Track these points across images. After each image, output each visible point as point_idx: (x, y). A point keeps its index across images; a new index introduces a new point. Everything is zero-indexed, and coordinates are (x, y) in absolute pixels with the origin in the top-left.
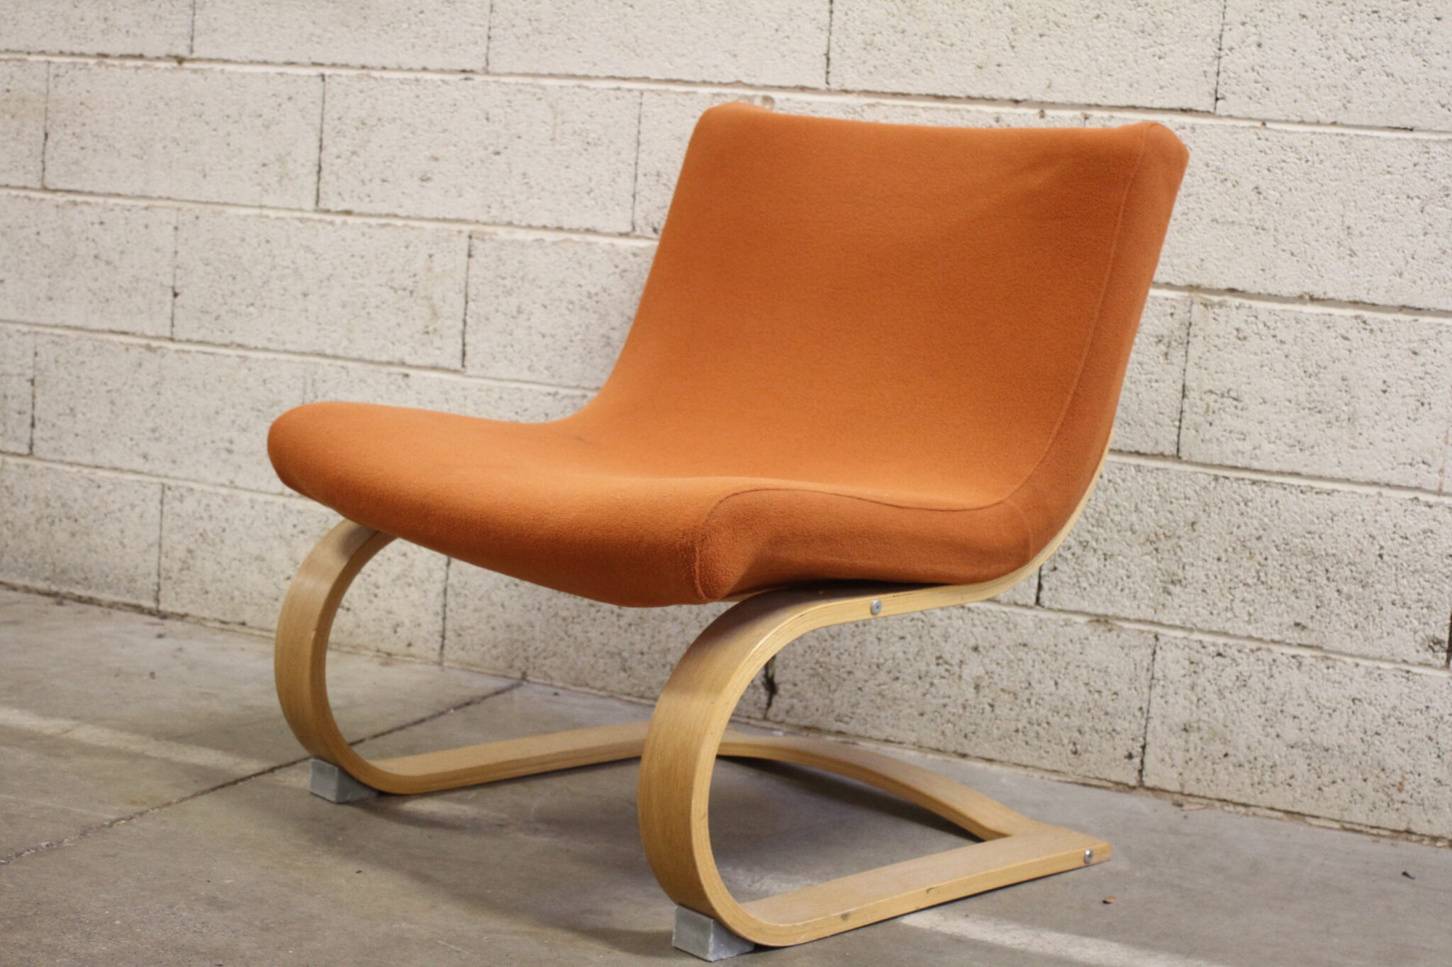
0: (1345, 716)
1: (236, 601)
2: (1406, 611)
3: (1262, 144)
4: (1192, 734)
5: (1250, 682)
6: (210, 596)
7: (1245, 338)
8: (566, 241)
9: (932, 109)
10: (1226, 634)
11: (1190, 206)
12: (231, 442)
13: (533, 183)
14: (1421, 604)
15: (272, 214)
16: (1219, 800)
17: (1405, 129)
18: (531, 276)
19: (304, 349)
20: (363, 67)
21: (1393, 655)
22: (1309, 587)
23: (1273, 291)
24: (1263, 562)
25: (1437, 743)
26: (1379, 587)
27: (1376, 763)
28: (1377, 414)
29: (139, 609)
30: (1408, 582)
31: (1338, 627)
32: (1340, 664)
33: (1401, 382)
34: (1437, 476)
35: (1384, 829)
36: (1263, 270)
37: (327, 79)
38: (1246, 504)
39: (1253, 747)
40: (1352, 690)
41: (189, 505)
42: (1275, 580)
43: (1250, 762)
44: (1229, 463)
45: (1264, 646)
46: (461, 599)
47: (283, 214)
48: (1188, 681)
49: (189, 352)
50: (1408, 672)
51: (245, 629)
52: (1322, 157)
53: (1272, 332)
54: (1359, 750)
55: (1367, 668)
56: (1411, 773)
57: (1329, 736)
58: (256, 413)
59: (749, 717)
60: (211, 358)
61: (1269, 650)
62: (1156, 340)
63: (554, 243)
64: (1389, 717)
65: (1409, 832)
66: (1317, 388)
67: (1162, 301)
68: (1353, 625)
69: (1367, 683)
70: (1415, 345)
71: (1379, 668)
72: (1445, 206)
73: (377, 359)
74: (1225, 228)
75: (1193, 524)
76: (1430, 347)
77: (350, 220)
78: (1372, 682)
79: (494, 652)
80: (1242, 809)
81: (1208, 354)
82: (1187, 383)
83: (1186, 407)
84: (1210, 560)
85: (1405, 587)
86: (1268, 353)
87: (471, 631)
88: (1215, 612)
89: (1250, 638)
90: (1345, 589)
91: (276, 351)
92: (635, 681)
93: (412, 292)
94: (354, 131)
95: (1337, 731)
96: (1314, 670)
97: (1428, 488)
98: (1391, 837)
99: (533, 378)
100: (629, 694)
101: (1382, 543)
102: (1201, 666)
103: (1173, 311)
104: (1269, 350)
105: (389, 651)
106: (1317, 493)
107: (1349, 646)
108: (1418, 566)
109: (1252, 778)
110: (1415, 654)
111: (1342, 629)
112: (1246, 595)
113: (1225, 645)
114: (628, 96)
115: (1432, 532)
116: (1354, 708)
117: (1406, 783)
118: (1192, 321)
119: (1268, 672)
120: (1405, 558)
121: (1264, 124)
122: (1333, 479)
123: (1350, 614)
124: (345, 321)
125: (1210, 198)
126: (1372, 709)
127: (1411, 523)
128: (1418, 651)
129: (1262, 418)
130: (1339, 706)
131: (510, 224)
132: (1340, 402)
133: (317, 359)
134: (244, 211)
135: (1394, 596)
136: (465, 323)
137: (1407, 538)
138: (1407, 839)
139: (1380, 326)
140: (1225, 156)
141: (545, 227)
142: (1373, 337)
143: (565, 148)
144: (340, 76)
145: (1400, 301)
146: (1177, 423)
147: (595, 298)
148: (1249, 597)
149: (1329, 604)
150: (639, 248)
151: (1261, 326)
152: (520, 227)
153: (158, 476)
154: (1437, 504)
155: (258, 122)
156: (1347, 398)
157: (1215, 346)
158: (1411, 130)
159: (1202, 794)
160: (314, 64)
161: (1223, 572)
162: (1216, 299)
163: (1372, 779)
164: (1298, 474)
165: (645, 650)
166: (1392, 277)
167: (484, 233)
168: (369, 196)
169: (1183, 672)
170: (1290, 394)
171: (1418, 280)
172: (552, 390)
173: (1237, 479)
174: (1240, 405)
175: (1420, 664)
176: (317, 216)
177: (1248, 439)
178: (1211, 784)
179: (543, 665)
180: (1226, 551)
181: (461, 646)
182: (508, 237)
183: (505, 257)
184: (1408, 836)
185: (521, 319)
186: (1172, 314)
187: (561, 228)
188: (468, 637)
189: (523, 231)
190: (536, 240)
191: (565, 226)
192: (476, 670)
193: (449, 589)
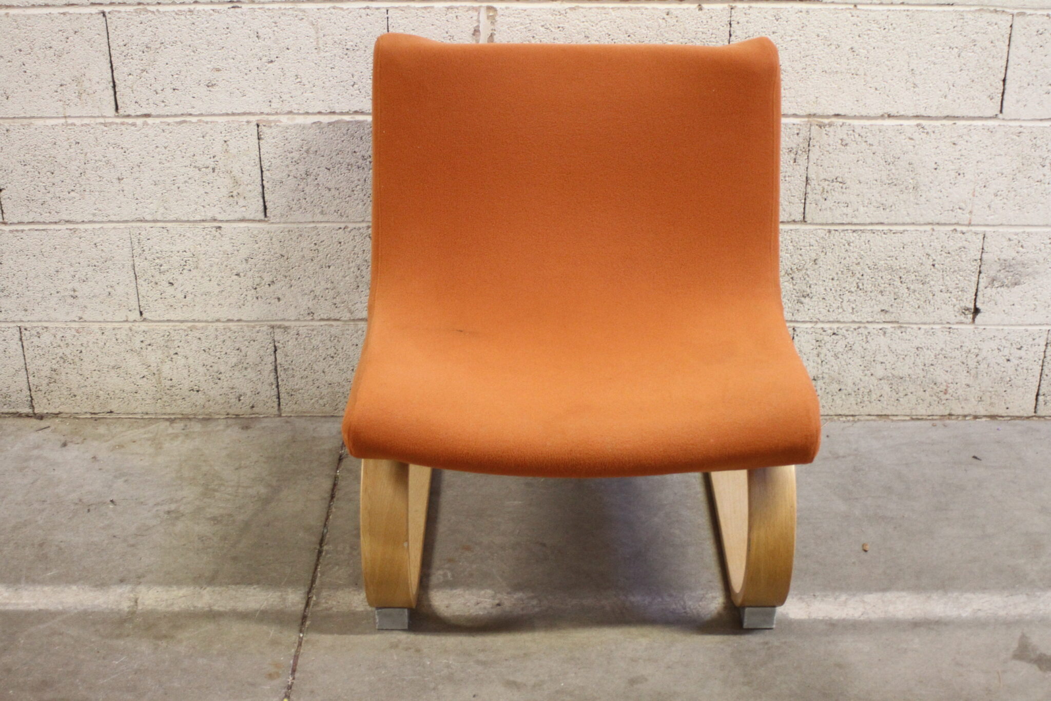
0: (913, 358)
1: (101, 398)
2: (949, 295)
3: (855, 19)
4: (819, 381)
5: (854, 347)
6: (78, 397)
7: (846, 145)
8: (339, 121)
9: (619, 8)
10: (838, 322)
11: (808, 63)
12: (74, 291)
13: (305, 81)
14: (958, 290)
15: (77, 122)
16: (836, 415)
17: (948, 4)
19: (126, 219)
20: (139, 4)
21: (941, 320)
22: (889, 289)
23: (864, 114)
24: (861, 277)
25: (967, 365)
26: (932, 283)
27: (931, 381)
28: (931, 183)
29: (19, 415)
30: (950, 278)
31: (908, 309)
32: (909, 330)
33: (946, 162)
34: (968, 215)
35: (936, 415)
36: (857, 101)
37: (107, 14)
38: (849, 244)
39: (856, 383)
40: (917, 343)
41: (46, 338)
42: (868, 287)
43: (855, 392)
44: (838, 221)
45: (862, 325)
46: (291, 372)
47: (86, 121)
48: (815, 352)
49: (23, 231)
50: (950, 328)
51: (113, 416)
52: (894, 25)
53: (864, 139)
54: (921, 376)
55: (925, 330)
56: (952, 383)
57: (903, 369)
58: (91, 268)
60: (44, 233)
61: (866, 328)
62: (788, 151)
64: (939, 355)
65: (950, 415)
66: (894, 171)
67: (791, 126)
68: (917, 307)
69: (925, 338)
70: (955, 139)
71: (932, 329)
72: (973, 52)
73: (192, 219)
74: (831, 76)
75: (815, 260)
76: (964, 140)
77: (150, 121)
78: (929, 337)
79: (321, 402)
80: (851, 418)
81: (822, 156)
82: (809, 176)
83: (809, 190)
84: (827, 280)
85: (948, 281)
86: (862, 152)
87: (300, 391)
88: (831, 310)
89: (854, 322)
90: (912, 287)
91: (102, 222)
93: (214, 170)
94: (141, 53)
95: (908, 367)
96: (894, 335)
97: (962, 223)
98: (940, 419)
99: (325, 219)
101: (934, 258)
102: (823, 342)
103: (798, 132)
104: (863, 150)
105: (236, 413)
106: (894, 233)
107: (915, 319)
108: (956, 269)
109: (856, 400)
110: (954, 318)
111: (910, 309)
112: (850, 298)
113: (838, 328)
114: (377, 12)
115: (964, 248)
116: (918, 352)
117: (949, 389)
118: (811, 136)
119: (865, 340)
120: (949, 264)
121: (855, 6)
122: (904, 224)
123: (915, 301)
124: (159, 195)
125: (820, 57)
126: (929, 352)
127: (952, 244)
128: (956, 316)
129: (859, 193)
130: (909, 353)
131: (290, 112)
132: (908, 178)
133: (139, 224)
134: (50, 122)
135: (941, 287)
136: (263, 187)
137: (949, 253)
138: (949, 418)
139: (933, 129)
140: (830, 29)
141: (320, 113)
142: (928, 136)
143: (328, 54)
144: (119, 12)
145: (946, 113)
146: (803, 201)
148: (852, 299)
149: (902, 297)
151: (857, 136)
152: (298, 114)
153: (14, 322)
154: (968, 232)
155: (50, 53)
156: (912, 175)
157: (828, 151)
158: (952, 5)
160: (93, 4)
161: (835, 286)
162: (826, 121)
163: (929, 390)
164: (882, 224)
166: (940, 99)
167: (270, 122)
168: (163, 102)
169: (812, 347)
170: (876, 177)
171: (956, 99)
172: (343, 226)
173: (843, 231)
174: (844, 186)
175: (957, 323)
176: (118, 120)
177: (850, 205)
178: (831, 408)
180: (837, 274)
181: (294, 402)
182: (291, 123)
183: (291, 137)
184: (950, 417)
185: (310, 179)
186: (798, 134)
187: (334, 113)
188: (299, 396)
189: (302, 117)
190: (314, 123)
191: (337, 111)
192: (309, 415)
193: (279, 367)
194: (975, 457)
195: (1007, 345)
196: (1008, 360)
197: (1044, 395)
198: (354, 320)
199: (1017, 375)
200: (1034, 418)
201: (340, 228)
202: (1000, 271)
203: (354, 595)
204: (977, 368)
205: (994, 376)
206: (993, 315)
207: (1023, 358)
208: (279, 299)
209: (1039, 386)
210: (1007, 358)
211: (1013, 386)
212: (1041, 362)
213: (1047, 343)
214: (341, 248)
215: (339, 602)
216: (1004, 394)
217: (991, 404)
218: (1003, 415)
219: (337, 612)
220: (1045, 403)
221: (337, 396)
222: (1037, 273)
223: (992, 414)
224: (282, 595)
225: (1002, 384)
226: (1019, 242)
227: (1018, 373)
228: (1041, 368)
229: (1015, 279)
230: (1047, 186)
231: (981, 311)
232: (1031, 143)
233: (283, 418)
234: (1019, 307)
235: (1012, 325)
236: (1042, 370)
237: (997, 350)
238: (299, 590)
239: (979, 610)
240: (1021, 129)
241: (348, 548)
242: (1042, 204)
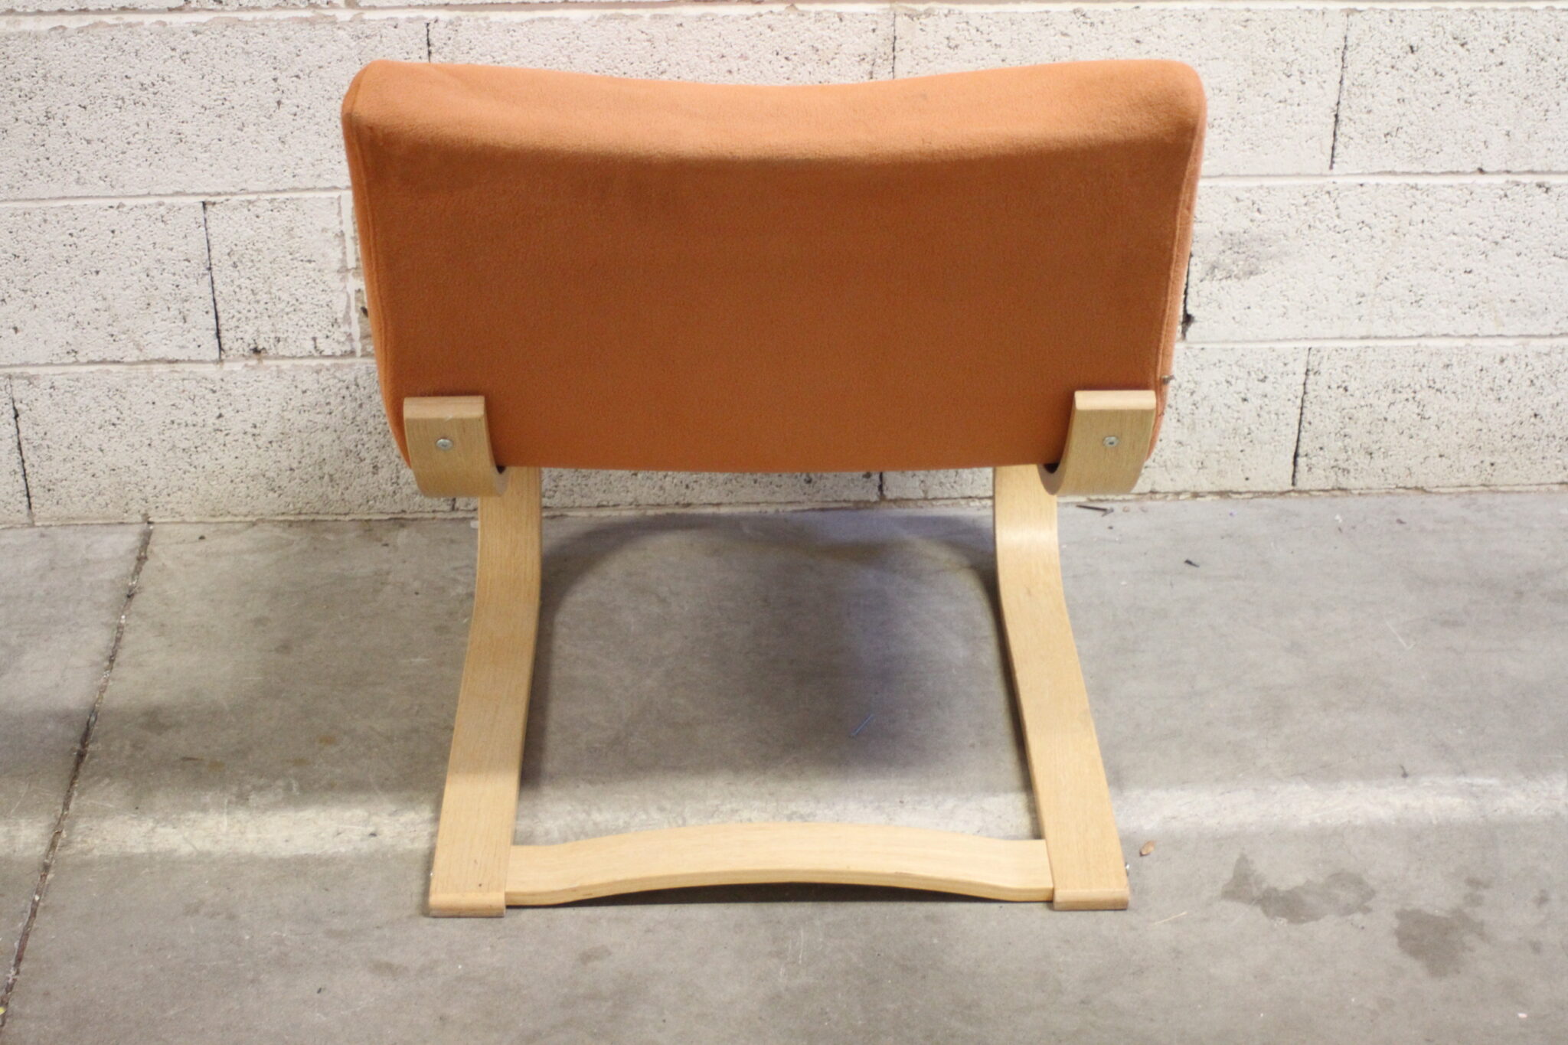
8: (95, 25)
16: (964, 498)
18: (56, 74)
25: (1177, 409)
35: (1130, 494)
46: (45, 451)
53: (988, 37)
59: (434, 511)
62: (858, 59)
63: (80, 30)
65: (1153, 492)
67: (861, 18)
70: (1138, 33)
76: (1153, 34)
79: (100, 500)
81: (918, 67)
86: (983, 59)
87: (64, 482)
92: (289, 499)
98: (1137, 500)
99: (85, 192)
100: (283, 514)
103: (874, 26)
104: (985, 56)
118: (897, 34)
131: (11, 12)
138: (1151, 499)
139: (1101, 18)
141: (61, 11)
142: (1094, 30)
147: (151, 90)
150: (198, 24)
151: (973, 31)
152: (26, 14)
157: (925, 58)
159: (946, 496)
162: (921, 8)
165: (294, 466)
172: (115, 202)
178: (955, 486)
179: (168, 503)
181: (55, 501)
182: (12, 30)
183: (14, 54)
184: (1153, 496)
185: (53, 125)
186: (874, 30)
187: (85, 11)
188: (62, 490)
189: (31, 19)
190: (55, 29)
191: (91, 8)
192: (80, 522)
193: (24, 443)
194: (1189, 562)
195: (1241, 375)
196: (1245, 400)
197: (1306, 455)
198: (145, 362)
199: (1261, 424)
200: (1292, 494)
201: (111, 207)
202: (1224, 252)
203: (132, 826)
204: (1193, 414)
205: (1223, 425)
206: (1215, 325)
207: (1269, 396)
208: (16, 329)
209: (1298, 440)
210: (1243, 395)
211: (1255, 442)
212: (1299, 402)
213: (1308, 370)
214: (115, 240)
215: (105, 839)
216: (1241, 455)
217: (1220, 472)
218: (1240, 490)
219: (101, 856)
220: (1310, 469)
221: (127, 489)
222: (1286, 254)
223: (1222, 489)
224: (9, 831)
225: (1237, 439)
226: (1253, 204)
227: (1261, 420)
228: (1299, 411)
229: (1250, 265)
230: (1295, 108)
231: (1196, 319)
232: (1267, 37)
233: (36, 530)
234: (1259, 311)
235: (1249, 341)
236: (1301, 414)
237: (1225, 384)
238: (40, 822)
239: (1174, 818)
240: (1247, 15)
241: (127, 747)
242: (1288, 138)
